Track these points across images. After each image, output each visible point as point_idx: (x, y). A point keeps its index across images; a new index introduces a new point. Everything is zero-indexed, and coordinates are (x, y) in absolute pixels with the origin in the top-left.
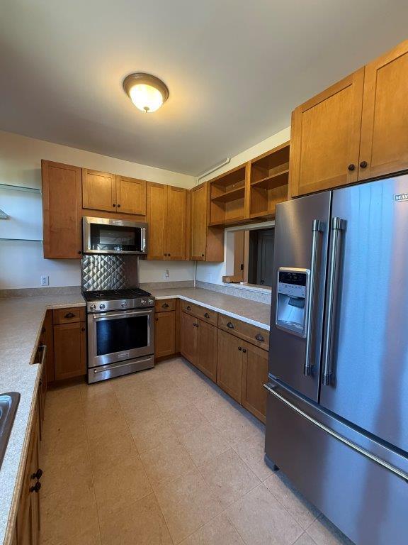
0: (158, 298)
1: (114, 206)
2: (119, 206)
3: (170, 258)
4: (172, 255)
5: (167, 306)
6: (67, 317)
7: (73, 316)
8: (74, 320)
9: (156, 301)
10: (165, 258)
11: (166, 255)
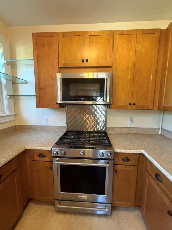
0: (118, 151)
1: (83, 61)
2: (87, 61)
3: (135, 107)
4: (136, 105)
5: (128, 160)
6: (40, 156)
7: (44, 156)
8: (44, 159)
9: (116, 154)
10: (129, 107)
11: (130, 104)
